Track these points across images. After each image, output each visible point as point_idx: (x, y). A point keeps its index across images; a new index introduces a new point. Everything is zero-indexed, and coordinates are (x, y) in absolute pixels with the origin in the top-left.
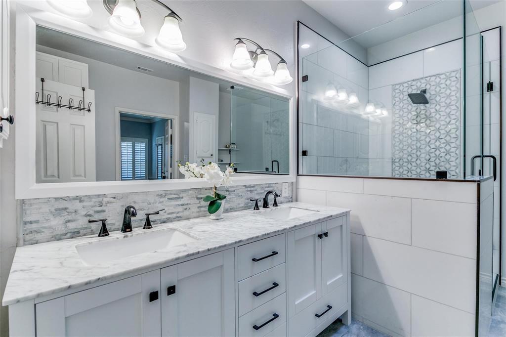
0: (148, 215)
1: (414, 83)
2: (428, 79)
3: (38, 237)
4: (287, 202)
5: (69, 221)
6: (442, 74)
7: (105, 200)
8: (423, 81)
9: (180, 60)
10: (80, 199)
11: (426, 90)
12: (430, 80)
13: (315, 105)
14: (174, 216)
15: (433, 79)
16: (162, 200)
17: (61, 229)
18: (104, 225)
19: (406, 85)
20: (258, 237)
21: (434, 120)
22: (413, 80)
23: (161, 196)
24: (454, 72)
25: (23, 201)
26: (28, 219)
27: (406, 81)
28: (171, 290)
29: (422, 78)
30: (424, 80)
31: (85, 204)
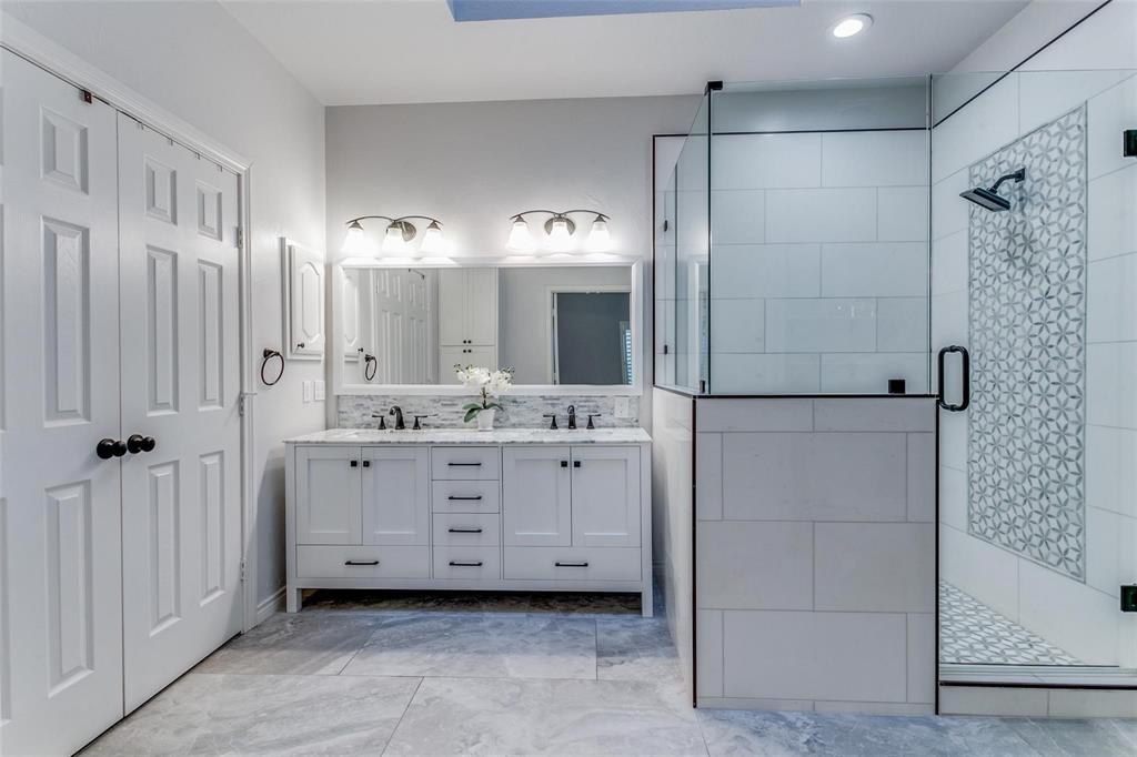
0: (417, 418)
1: (1004, 155)
2: (1027, 140)
3: (347, 423)
4: (626, 427)
5: (364, 415)
6: (1052, 124)
7: (388, 400)
8: (1020, 147)
9: (452, 262)
10: (370, 397)
11: (1023, 170)
12: (1030, 141)
13: (697, 266)
14: (448, 422)
15: (1036, 137)
16: (436, 405)
17: (359, 421)
18: (382, 421)
19: (990, 163)
20: (454, 443)
21: (1040, 248)
22: (1002, 149)
23: (434, 401)
24: (1074, 111)
25: (338, 396)
26: (342, 409)
27: (989, 152)
28: (367, 464)
29: (1017, 141)
30: (1021, 144)
31: (374, 402)
